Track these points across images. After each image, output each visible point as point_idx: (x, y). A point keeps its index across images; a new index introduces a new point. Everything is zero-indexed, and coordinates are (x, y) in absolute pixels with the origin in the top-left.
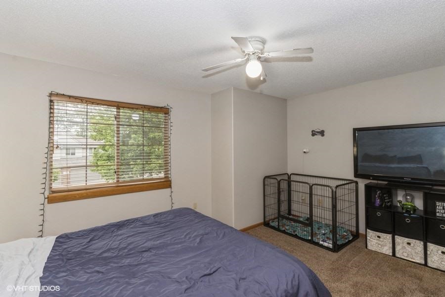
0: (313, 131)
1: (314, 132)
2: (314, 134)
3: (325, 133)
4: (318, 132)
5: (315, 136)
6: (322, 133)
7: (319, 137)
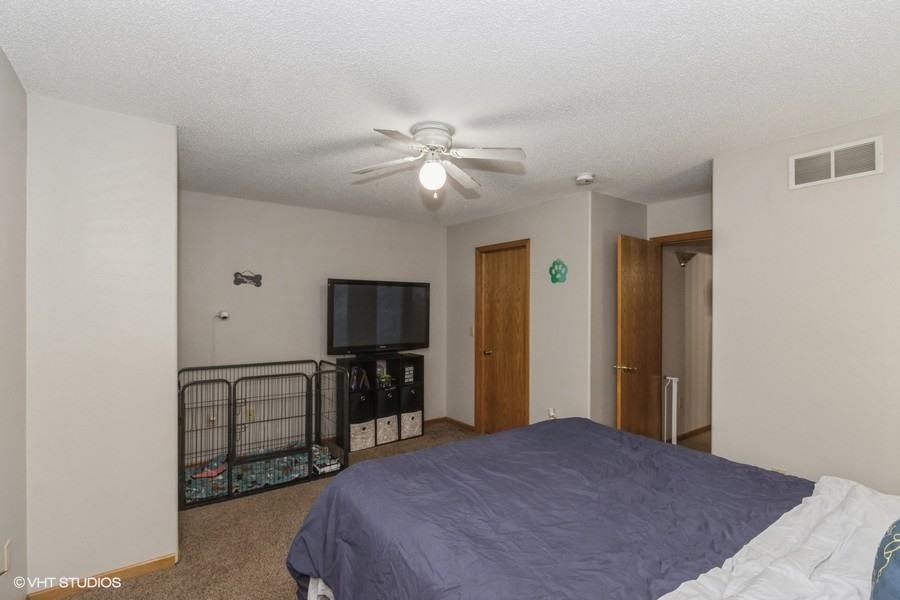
0: (236, 274)
1: (239, 277)
2: (239, 279)
3: (262, 281)
4: (248, 277)
5: (242, 284)
6: (257, 280)
7: (249, 287)
